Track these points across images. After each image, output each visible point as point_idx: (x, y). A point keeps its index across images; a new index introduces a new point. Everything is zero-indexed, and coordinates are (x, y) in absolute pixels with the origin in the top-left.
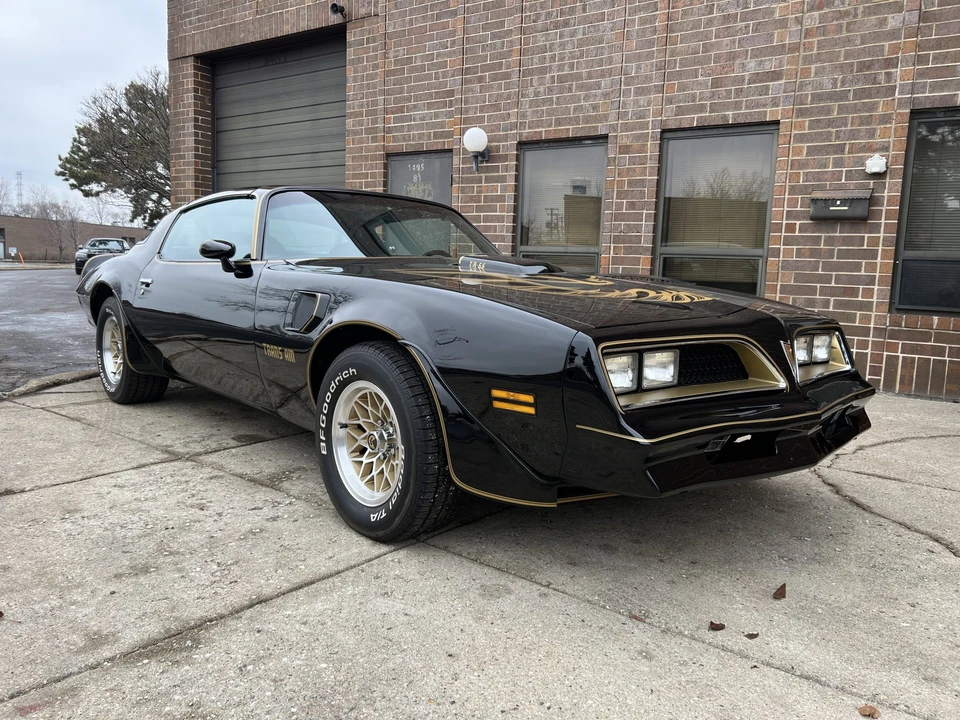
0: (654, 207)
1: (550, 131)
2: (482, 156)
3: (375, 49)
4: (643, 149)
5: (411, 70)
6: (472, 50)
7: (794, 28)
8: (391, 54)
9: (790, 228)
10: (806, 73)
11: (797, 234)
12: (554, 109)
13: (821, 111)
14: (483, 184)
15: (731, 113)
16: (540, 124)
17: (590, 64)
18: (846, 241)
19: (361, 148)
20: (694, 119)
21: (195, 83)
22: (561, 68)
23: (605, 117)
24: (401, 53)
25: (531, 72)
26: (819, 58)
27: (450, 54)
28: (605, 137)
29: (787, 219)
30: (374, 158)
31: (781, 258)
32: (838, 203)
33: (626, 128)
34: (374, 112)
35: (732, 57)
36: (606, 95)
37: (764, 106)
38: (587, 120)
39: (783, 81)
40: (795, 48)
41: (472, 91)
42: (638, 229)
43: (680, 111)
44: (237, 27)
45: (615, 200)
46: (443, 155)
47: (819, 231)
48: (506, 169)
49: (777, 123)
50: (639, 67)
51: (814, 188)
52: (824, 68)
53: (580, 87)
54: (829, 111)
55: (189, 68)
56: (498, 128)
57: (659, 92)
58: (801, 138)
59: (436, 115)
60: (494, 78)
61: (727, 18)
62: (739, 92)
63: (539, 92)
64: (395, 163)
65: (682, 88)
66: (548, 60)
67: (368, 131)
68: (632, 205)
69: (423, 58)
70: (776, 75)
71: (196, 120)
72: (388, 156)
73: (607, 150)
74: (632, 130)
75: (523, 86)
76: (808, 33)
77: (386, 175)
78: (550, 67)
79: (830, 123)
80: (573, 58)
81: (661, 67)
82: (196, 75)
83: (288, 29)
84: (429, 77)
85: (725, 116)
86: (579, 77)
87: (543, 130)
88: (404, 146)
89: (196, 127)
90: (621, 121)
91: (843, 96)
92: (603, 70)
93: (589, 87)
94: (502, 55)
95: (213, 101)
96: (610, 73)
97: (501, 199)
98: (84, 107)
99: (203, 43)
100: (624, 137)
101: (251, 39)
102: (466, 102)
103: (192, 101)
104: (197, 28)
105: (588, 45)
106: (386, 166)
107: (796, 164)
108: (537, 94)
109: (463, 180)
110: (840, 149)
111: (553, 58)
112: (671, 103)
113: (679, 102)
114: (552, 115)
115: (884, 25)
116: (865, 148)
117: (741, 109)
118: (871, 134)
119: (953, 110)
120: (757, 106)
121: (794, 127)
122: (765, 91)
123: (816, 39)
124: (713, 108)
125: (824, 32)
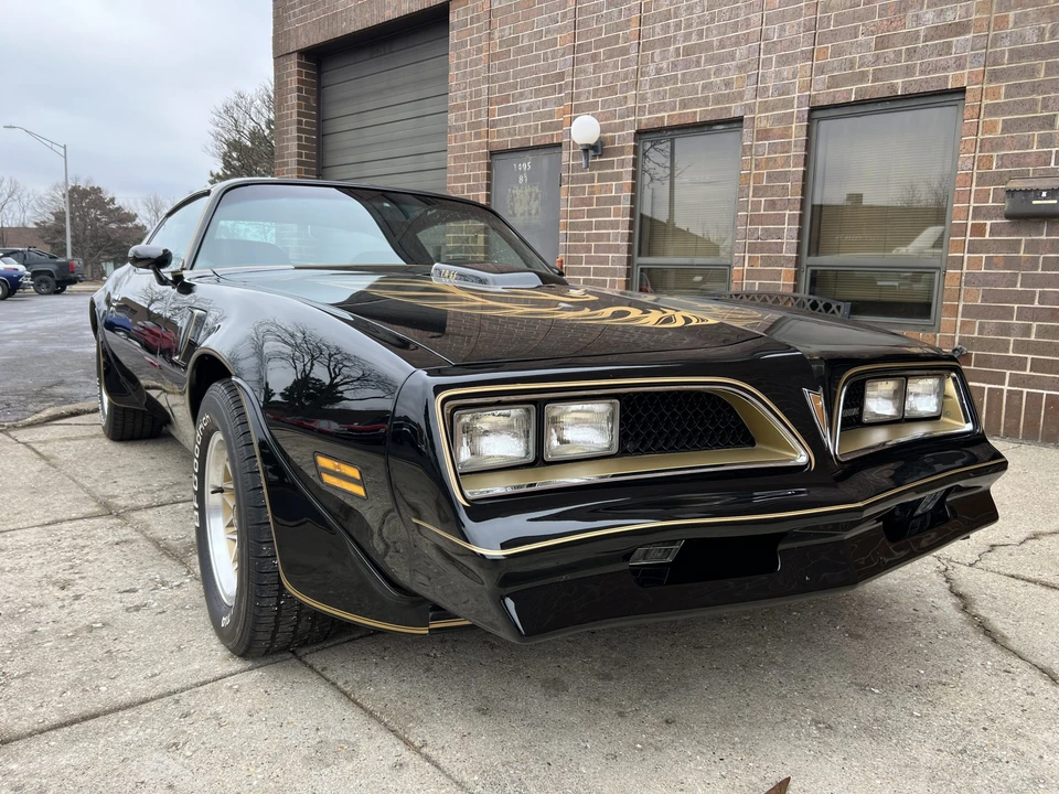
0: (799, 206)
1: (674, 116)
2: (595, 150)
3: (479, 30)
4: (786, 133)
5: (517, 52)
6: (585, 23)
8: (497, 34)
9: (978, 230)
10: (1001, 22)
11: (987, 237)
12: (678, 89)
13: (1023, 72)
14: (596, 184)
15: (900, 81)
16: (661, 107)
17: (722, 30)
18: (1055, 246)
19: (464, 146)
20: (852, 92)
21: (299, 81)
22: (687, 37)
23: (741, 96)
24: (507, 32)
25: (652, 45)
26: (1020, 2)
27: (560, 30)
28: (740, 120)
29: (973, 218)
30: (477, 157)
31: (965, 270)
32: (1044, 194)
33: (766, 107)
34: (477, 104)
35: (903, 8)
36: (741, 68)
37: (945, 69)
38: (717, 100)
39: (971, 35)
41: (584, 71)
42: (779, 234)
43: (834, 82)
44: (339, 16)
45: (751, 199)
46: (552, 150)
47: (1018, 234)
48: (622, 164)
49: (962, 90)
50: (782, 29)
51: (1011, 176)
52: (1026, 14)
53: (710, 60)
54: (1033, 72)
55: (293, 65)
56: (613, 114)
57: (808, 59)
58: (994, 110)
59: (545, 104)
60: (610, 55)
62: (911, 53)
63: (661, 69)
64: (500, 163)
65: (838, 52)
66: (672, 29)
67: (472, 126)
68: (772, 205)
69: (530, 37)
70: (961, 28)
71: (299, 122)
72: (492, 154)
73: (741, 136)
74: (773, 110)
75: (642, 63)
77: (489, 177)
78: (675, 36)
79: (1035, 88)
80: (702, 23)
81: (812, 26)
82: (299, 73)
83: (390, 14)
84: (536, 59)
85: (892, 85)
86: (709, 46)
87: (666, 114)
88: (509, 142)
89: (299, 130)
90: (759, 100)
91: (1053, 51)
92: (738, 37)
93: (721, 59)
94: (618, 27)
95: (318, 101)
96: (747, 39)
97: (616, 200)
98: (216, 118)
99: (307, 36)
100: (763, 120)
101: (353, 29)
102: (578, 87)
103: (295, 102)
104: (301, 21)
105: (720, 6)
106: (489, 166)
107: (987, 146)
108: (659, 71)
109: (574, 180)
110: (1049, 122)
111: (678, 26)
112: (823, 73)
113: (834, 69)
114: (677, 96)
117: (914, 75)
120: (936, 70)
121: (985, 95)
122: (946, 49)
124: (877, 75)
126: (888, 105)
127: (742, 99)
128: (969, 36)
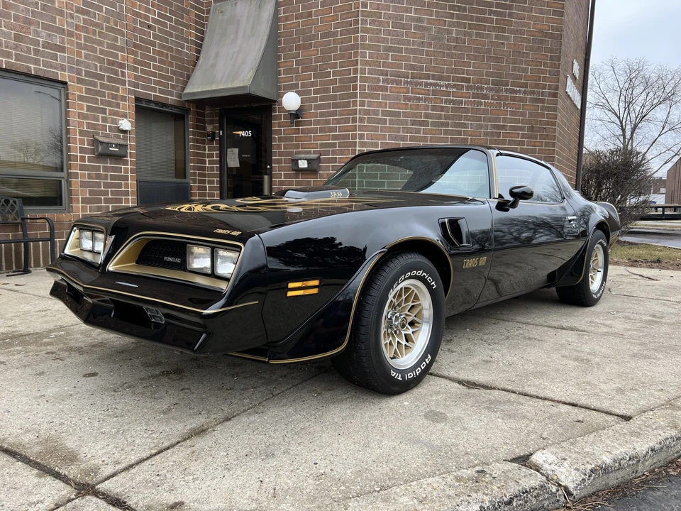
7: (69, 20)
9: (83, 159)
10: (79, 54)
11: (87, 163)
13: (91, 83)
15: (33, 66)
18: (114, 170)
20: (3, 62)
26: (86, 48)
29: (80, 153)
31: (79, 180)
32: (114, 146)
35: (28, 22)
37: (56, 68)
40: (71, 34)
47: (99, 162)
49: (65, 83)
51: (95, 134)
52: (89, 55)
54: (95, 85)
58: (81, 98)
76: (77, 27)
79: (97, 93)
85: (28, 67)
91: (102, 77)
107: (81, 117)
115: (117, 41)
116: (116, 114)
117: (39, 65)
118: (118, 106)
119: (149, 101)
120: (51, 67)
121: (76, 90)
122: (55, 57)
123: (83, 34)
124: (18, 57)
125: (86, 31)
126: (24, 78)
128: (66, 55)
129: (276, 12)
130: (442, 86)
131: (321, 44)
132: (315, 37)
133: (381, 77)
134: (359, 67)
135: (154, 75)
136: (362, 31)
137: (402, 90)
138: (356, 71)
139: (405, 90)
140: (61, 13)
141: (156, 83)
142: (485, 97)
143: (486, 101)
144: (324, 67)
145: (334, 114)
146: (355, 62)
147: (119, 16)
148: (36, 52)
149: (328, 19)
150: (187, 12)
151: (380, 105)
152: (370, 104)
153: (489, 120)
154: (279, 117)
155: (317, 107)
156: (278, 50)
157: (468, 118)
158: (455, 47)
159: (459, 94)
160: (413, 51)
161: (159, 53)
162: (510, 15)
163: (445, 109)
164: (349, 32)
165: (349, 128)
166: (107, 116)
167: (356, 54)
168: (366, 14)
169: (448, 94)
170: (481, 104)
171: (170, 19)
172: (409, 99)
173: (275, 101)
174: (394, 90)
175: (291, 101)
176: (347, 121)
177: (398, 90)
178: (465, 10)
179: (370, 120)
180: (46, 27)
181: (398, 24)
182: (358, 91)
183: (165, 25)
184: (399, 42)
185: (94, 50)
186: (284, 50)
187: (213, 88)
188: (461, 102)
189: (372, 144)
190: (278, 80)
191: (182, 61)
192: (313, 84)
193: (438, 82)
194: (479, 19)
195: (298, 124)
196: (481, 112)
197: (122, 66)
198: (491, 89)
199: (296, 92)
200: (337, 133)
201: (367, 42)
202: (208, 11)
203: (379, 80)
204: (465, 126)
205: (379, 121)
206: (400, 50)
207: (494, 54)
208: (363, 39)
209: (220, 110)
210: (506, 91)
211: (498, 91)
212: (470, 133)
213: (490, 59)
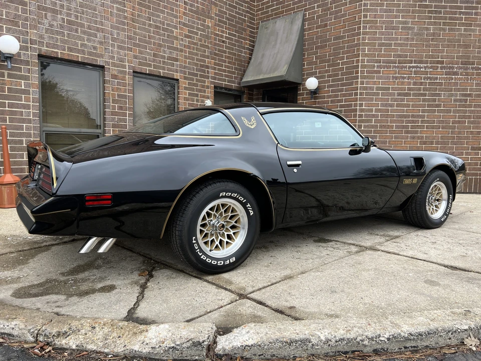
0: (133, 110)
1: (64, 54)
4: (124, 79)
7: (181, 42)
10: (185, 62)
12: (66, 40)
13: (191, 79)
14: (6, 79)
15: (162, 71)
16: (55, 46)
17: (89, 21)
20: (147, 70)
22: (68, 15)
23: (102, 56)
25: (45, 9)
26: (189, 58)
28: (103, 67)
33: (114, 65)
35: (160, 45)
36: (101, 43)
37: (173, 72)
38: (90, 54)
40: (181, 51)
42: (125, 121)
43: (140, 64)
45: (111, 104)
48: (29, 71)
49: (177, 80)
50: (118, 34)
52: (191, 62)
53: (84, 33)
54: (193, 80)
57: (130, 51)
58: (186, 88)
61: (157, 27)
63: (53, 25)
65: (140, 52)
66: (58, 6)
68: (121, 108)
73: (104, 74)
74: (118, 67)
75: (39, 16)
76: (185, 46)
78: (61, 11)
79: (194, 85)
80: (77, 12)
81: (130, 38)
85: (160, 72)
86: (82, 26)
87: (59, 51)
90: (111, 61)
91: (196, 75)
92: (97, 28)
93: (90, 35)
96: (103, 31)
97: (25, 92)
100: (114, 70)
105: (86, 8)
107: (185, 99)
108: (51, 25)
110: (197, 95)
112: (136, 59)
113: (140, 59)
114: (65, 43)
115: (205, 52)
116: (204, 97)
117: (165, 70)
118: (205, 92)
119: (222, 88)
120: (171, 71)
121: (183, 83)
122: (173, 65)
123: (187, 50)
124: (155, 67)
125: (189, 47)
126: (157, 78)
127: (103, 58)
128: (178, 63)
129: (303, 25)
130: (422, 68)
131: (333, 44)
132: (330, 40)
133: (376, 64)
134: (360, 58)
135: (225, 71)
136: (363, 34)
137: (391, 72)
138: (358, 61)
139: (393, 72)
140: (177, 38)
141: (226, 76)
142: (456, 74)
143: (456, 77)
144: (335, 59)
145: (342, 90)
146: (357, 55)
147: (207, 37)
148: (164, 62)
149: (339, 27)
150: (245, 30)
151: (375, 83)
152: (367, 83)
153: (459, 90)
154: (303, 94)
155: (329, 86)
156: (303, 50)
157: (441, 89)
158: (432, 39)
159: (435, 73)
160: (400, 45)
161: (228, 57)
162: (476, 14)
163: (424, 84)
164: (353, 35)
165: (352, 100)
166: (199, 98)
167: (358, 50)
168: (366, 22)
169: (426, 73)
170: (452, 79)
171: (235, 36)
172: (396, 78)
173: (300, 84)
174: (385, 72)
175: (312, 83)
176: (351, 95)
177: (388, 72)
178: (440, 12)
179: (367, 94)
180: (169, 48)
181: (390, 27)
182: (359, 74)
183: (232, 39)
184: (389, 39)
185: (193, 59)
186: (307, 50)
187: (261, 77)
188: (437, 78)
189: (369, 109)
190: (302, 70)
191: (241, 61)
192: (327, 71)
193: (419, 65)
194: (450, 18)
195: (316, 98)
196: (452, 84)
197: (208, 67)
198: (461, 68)
199: (315, 77)
200: (343, 103)
201: (367, 41)
202: (258, 28)
203: (374, 66)
204: (439, 95)
205: (374, 94)
206: (390, 45)
207: (463, 42)
208: (364, 39)
209: (263, 91)
210: (473, 68)
211: (467, 69)
212: (443, 100)
213: (459, 46)
